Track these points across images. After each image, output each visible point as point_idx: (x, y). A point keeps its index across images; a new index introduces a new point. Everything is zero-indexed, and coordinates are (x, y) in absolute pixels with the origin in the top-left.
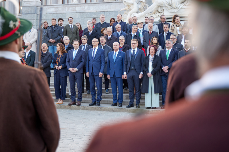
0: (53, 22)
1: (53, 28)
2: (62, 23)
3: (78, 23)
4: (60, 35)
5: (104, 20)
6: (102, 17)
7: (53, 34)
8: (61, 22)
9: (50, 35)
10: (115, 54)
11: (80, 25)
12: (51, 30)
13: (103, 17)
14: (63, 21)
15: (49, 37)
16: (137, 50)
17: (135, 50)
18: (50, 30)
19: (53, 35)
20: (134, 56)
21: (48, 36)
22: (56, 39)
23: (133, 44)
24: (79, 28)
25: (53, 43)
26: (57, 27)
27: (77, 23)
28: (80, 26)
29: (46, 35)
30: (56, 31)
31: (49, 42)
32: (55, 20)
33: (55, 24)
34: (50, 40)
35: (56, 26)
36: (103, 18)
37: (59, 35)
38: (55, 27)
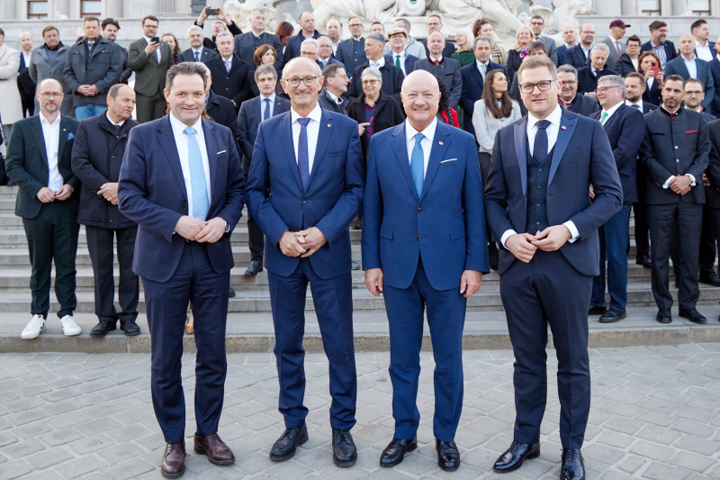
0: (91, 29)
1: (90, 48)
2: (116, 34)
3: (168, 35)
4: (114, 71)
5: (262, 28)
6: (259, 18)
7: (90, 67)
8: (110, 30)
9: (81, 71)
10: (419, 147)
11: (176, 41)
12: (83, 53)
13: (262, 16)
14: (118, 28)
15: (76, 79)
16: (562, 123)
17: (549, 123)
18: (79, 53)
19: (91, 70)
20: (542, 159)
21: (74, 75)
22: (100, 82)
23: (536, 90)
24: (173, 48)
25: (90, 96)
26: (102, 43)
27: (167, 32)
28: (173, 44)
29: (68, 71)
30: (101, 58)
31: (77, 93)
32: (96, 22)
33: (97, 36)
34: (83, 88)
35: (98, 40)
36: (261, 20)
37: (111, 68)
38: (95, 45)
